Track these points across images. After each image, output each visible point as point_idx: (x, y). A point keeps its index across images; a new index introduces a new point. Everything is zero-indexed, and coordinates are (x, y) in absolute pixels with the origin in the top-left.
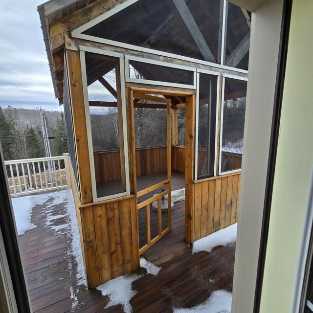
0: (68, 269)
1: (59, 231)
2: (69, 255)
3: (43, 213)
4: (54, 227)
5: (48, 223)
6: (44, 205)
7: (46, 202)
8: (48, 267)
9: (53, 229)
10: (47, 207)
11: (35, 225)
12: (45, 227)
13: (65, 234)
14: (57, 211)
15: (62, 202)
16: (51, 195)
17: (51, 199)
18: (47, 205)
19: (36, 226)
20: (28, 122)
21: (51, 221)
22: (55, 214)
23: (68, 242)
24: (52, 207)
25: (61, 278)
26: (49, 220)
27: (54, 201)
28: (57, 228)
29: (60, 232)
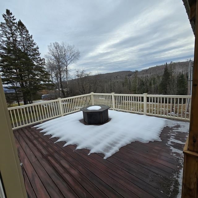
0: (169, 189)
1: (174, 153)
2: (175, 178)
3: (169, 134)
4: (172, 148)
5: (169, 143)
6: (172, 129)
7: (174, 127)
8: (157, 174)
9: (171, 148)
10: (173, 131)
11: (161, 139)
12: (167, 144)
13: (179, 159)
14: (179, 137)
15: (186, 132)
16: (179, 123)
17: (178, 126)
18: (174, 129)
19: (161, 141)
20: (181, 71)
21: (172, 142)
22: (177, 138)
23: (178, 167)
24: (176, 132)
25: (162, 192)
26: (171, 141)
27: (179, 129)
28: (174, 150)
29: (175, 155)
